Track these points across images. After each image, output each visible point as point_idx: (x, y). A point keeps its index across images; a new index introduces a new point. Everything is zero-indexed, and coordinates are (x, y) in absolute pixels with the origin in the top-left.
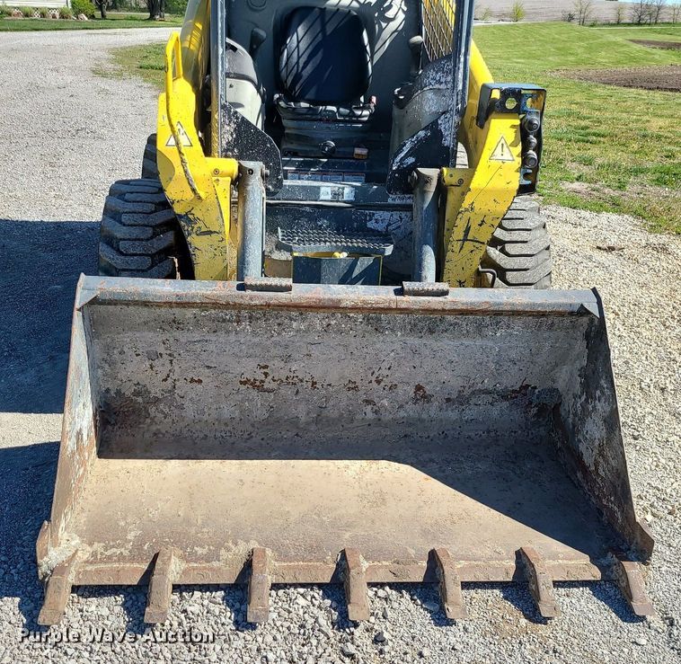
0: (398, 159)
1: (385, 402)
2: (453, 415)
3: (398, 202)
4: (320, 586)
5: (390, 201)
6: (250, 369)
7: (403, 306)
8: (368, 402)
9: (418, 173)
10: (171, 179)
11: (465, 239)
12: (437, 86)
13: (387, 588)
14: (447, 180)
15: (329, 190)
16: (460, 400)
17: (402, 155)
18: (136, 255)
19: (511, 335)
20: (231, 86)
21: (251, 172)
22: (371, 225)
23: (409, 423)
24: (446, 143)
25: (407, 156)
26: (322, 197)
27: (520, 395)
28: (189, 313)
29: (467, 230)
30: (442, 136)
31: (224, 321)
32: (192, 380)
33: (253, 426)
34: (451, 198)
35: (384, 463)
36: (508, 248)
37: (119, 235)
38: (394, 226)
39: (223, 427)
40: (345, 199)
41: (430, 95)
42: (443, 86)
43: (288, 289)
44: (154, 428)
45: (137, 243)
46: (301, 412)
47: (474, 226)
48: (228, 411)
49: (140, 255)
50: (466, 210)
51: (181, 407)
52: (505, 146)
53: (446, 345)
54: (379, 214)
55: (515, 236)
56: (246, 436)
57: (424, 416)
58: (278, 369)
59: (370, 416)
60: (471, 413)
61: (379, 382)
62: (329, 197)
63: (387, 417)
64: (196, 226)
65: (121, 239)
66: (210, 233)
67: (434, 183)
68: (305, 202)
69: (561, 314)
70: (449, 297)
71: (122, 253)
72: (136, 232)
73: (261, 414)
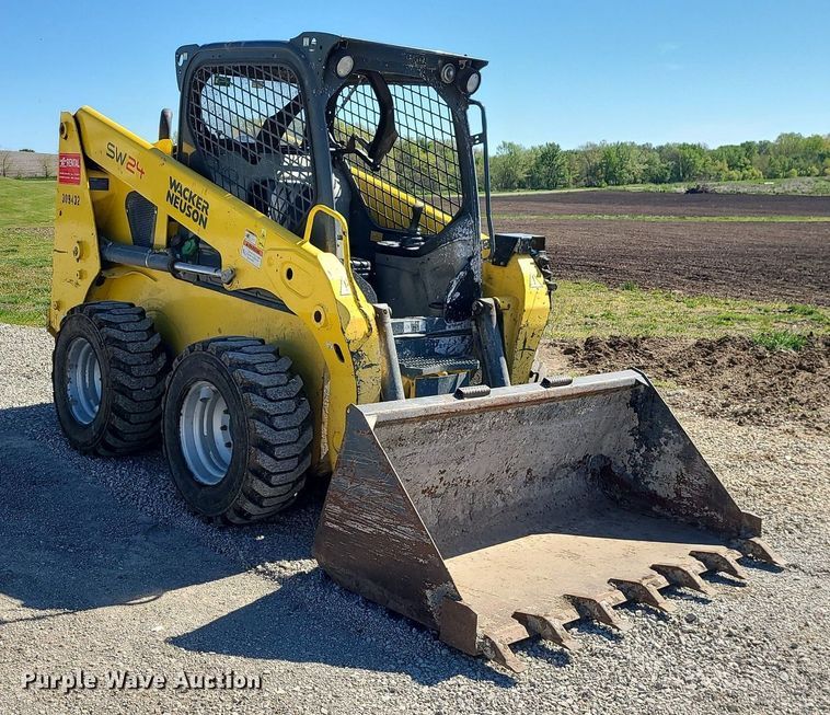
0: (449, 294)
2: (547, 491)
3: (452, 329)
5: (447, 328)
6: (433, 477)
7: (552, 395)
8: (498, 492)
9: (482, 302)
10: (348, 322)
12: (463, 238)
14: (501, 305)
15: (409, 324)
16: (549, 478)
17: (452, 291)
21: (384, 312)
22: (438, 350)
23: (524, 504)
24: (476, 280)
25: (454, 292)
26: (405, 331)
28: (410, 429)
29: (525, 342)
30: (473, 274)
31: (432, 432)
34: (506, 319)
37: (263, 384)
38: (451, 349)
40: (420, 330)
41: (460, 245)
42: (467, 238)
43: (488, 393)
45: (281, 389)
47: (529, 338)
49: (286, 399)
50: (524, 326)
52: (534, 277)
53: (554, 428)
54: (443, 340)
57: (532, 496)
58: (452, 472)
59: (501, 504)
60: (558, 485)
61: (508, 471)
62: (410, 330)
63: (511, 502)
64: (362, 361)
66: (371, 366)
67: (494, 308)
70: (573, 385)
72: (275, 379)
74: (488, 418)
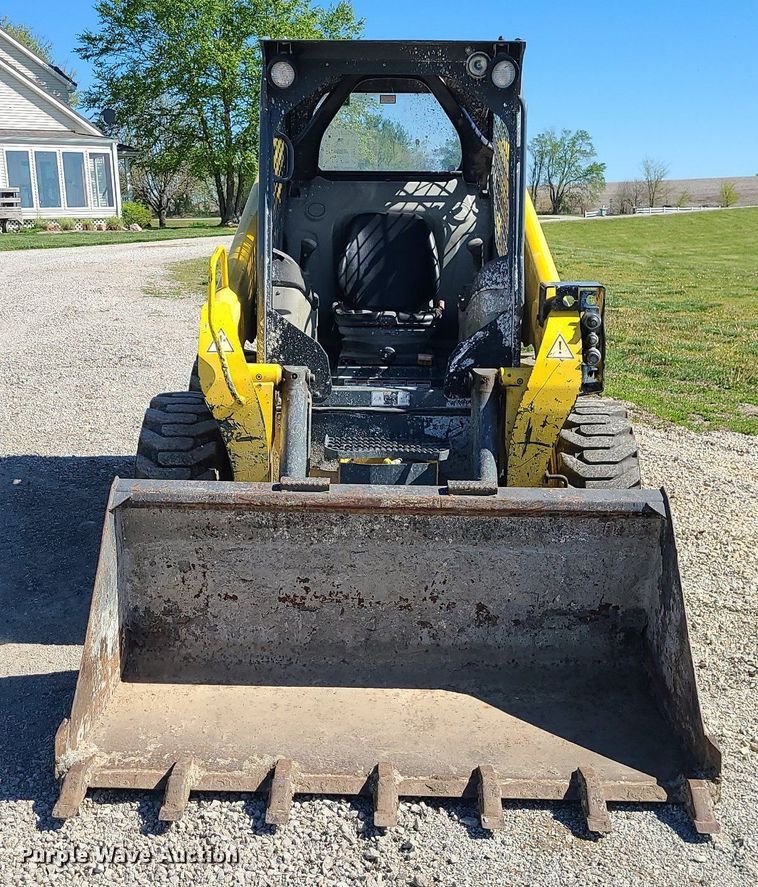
0: (455, 361)
1: (443, 624)
2: (523, 640)
3: (456, 406)
4: (349, 798)
5: (448, 405)
6: (289, 583)
7: (448, 505)
8: (423, 624)
9: (474, 373)
10: (211, 385)
11: (528, 442)
12: (494, 286)
13: (423, 804)
14: (505, 379)
15: (381, 395)
16: (529, 622)
17: (460, 357)
18: (174, 466)
19: (577, 541)
20: (277, 294)
21: (295, 376)
22: (428, 431)
23: (472, 649)
24: (507, 344)
25: (464, 358)
26: (374, 403)
27: (601, 616)
28: (224, 517)
29: (529, 432)
30: (502, 336)
31: (260, 526)
32: (227, 597)
33: (293, 650)
34: (510, 399)
35: (441, 692)
36: (587, 455)
37: (157, 447)
38: (455, 432)
39: (259, 652)
40: (399, 404)
41: (487, 296)
42: (500, 287)
43: (325, 488)
44: (184, 652)
45: (176, 454)
46: (348, 635)
47: (536, 428)
48: (265, 634)
49: (179, 466)
50: (526, 410)
51: (214, 629)
52: (563, 343)
53: (504, 553)
54: (437, 420)
55: (595, 442)
56: (285, 662)
57: (490, 642)
58: (321, 583)
59: (427, 640)
60: (545, 638)
61: (434, 599)
62: (382, 402)
63: (447, 642)
64: (235, 432)
65: (160, 451)
66: (251, 439)
67: (491, 383)
68: (356, 409)
69: (625, 515)
70: (498, 496)
71: (160, 465)
72: (175, 443)
73: (302, 637)
74: (359, 523)
